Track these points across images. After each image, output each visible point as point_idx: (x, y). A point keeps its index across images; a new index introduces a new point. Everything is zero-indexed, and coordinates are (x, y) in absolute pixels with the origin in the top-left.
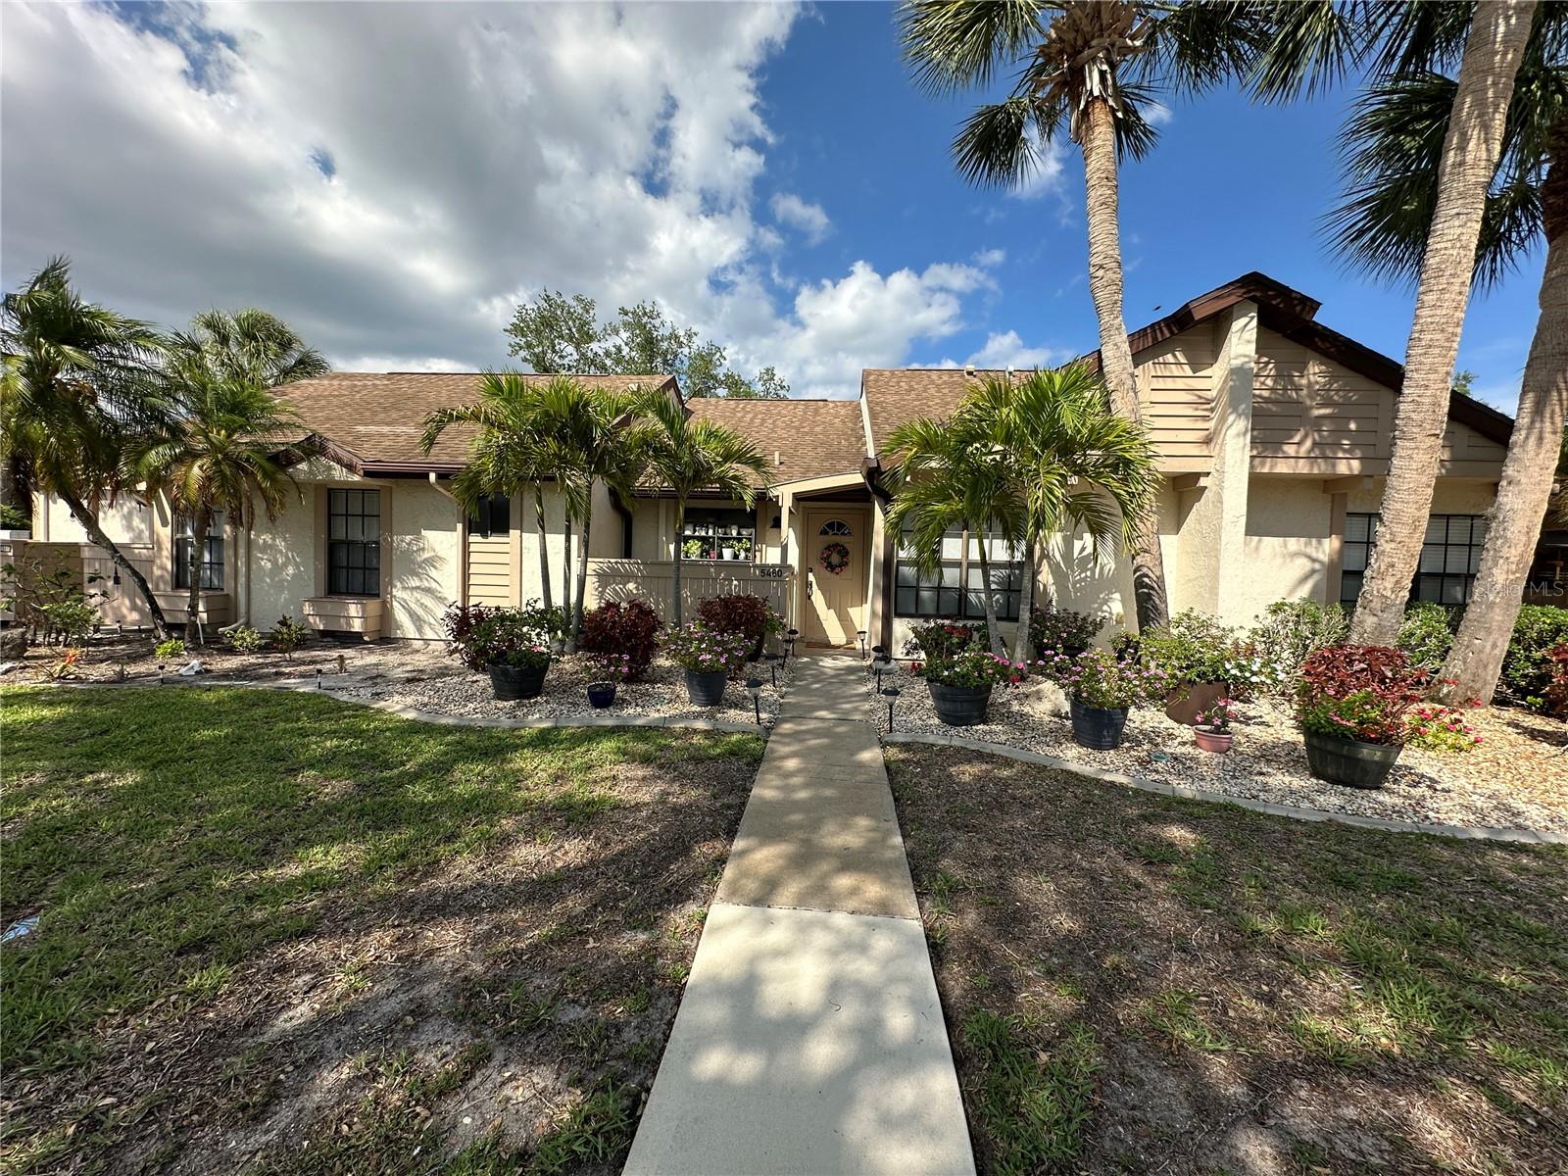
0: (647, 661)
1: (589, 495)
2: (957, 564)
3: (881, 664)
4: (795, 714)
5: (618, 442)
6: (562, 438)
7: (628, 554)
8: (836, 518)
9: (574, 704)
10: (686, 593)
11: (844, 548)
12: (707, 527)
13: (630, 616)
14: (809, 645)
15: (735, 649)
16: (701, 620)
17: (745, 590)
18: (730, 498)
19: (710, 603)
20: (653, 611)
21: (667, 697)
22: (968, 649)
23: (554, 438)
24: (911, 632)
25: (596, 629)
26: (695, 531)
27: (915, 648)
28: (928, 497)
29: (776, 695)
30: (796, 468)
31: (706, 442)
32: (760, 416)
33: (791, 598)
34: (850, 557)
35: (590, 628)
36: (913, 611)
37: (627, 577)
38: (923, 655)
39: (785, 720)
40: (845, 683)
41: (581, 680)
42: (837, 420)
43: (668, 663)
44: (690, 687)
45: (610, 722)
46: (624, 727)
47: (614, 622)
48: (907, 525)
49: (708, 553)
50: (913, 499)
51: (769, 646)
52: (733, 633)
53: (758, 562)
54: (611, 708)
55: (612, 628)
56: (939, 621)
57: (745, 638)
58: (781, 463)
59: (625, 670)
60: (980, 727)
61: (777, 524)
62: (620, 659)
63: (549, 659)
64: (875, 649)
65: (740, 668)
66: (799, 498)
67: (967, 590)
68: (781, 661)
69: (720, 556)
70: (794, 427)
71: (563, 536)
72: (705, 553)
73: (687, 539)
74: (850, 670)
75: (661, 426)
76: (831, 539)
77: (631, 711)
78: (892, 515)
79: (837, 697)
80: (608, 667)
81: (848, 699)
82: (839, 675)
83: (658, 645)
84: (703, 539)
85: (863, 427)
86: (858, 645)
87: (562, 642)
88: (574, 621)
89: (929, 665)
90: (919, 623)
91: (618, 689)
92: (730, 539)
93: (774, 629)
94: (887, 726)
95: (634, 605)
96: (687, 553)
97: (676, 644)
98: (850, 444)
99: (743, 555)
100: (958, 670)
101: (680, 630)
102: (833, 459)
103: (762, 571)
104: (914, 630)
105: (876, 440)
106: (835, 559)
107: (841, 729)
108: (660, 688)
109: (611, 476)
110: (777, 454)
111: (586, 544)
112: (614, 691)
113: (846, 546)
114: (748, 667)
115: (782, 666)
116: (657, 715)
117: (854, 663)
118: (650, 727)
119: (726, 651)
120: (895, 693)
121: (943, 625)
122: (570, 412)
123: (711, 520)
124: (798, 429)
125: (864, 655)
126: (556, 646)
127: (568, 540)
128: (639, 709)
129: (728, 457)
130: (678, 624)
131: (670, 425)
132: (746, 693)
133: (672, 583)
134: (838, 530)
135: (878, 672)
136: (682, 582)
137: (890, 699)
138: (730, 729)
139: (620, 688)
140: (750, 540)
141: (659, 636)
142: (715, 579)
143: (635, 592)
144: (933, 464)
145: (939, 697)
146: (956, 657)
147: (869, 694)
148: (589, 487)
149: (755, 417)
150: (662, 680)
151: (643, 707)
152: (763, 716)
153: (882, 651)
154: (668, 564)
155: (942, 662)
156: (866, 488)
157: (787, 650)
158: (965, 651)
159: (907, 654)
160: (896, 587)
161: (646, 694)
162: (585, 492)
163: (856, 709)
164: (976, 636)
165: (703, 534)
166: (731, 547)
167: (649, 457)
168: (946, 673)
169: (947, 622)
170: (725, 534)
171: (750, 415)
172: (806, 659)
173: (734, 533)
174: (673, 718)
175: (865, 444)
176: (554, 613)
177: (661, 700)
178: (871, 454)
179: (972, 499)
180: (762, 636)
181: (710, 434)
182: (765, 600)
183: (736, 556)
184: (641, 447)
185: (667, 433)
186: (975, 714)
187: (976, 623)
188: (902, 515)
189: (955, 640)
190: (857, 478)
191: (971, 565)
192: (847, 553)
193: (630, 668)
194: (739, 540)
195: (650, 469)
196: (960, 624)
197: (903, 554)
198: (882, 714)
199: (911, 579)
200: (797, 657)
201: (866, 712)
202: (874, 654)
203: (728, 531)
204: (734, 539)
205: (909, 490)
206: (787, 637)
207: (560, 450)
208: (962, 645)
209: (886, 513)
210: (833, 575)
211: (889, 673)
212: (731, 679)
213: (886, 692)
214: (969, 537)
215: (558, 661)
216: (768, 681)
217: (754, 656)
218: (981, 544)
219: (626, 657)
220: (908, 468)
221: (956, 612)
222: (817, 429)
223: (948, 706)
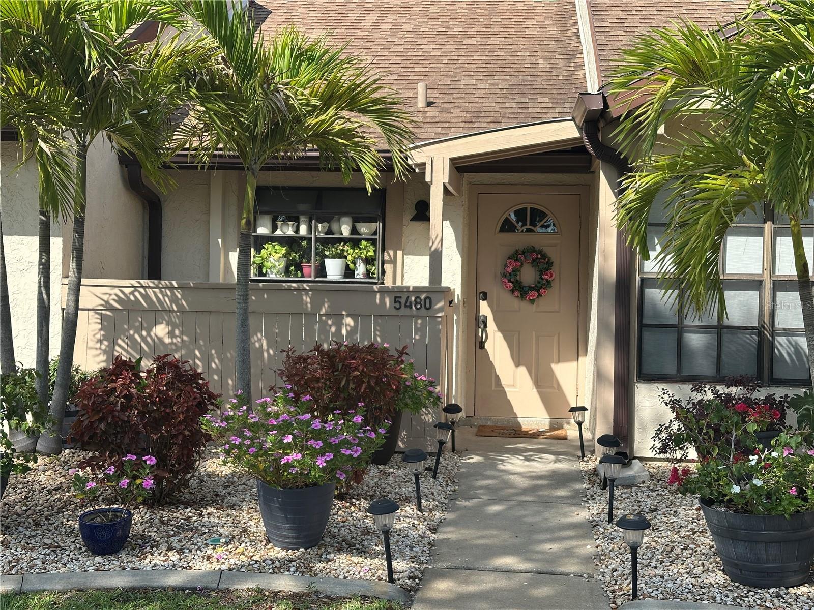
0: (189, 466)
1: (83, 167)
2: (752, 284)
3: (613, 470)
4: (457, 562)
5: (133, 72)
6: (31, 65)
7: (153, 271)
8: (528, 202)
9: (55, 548)
10: (260, 341)
11: (544, 256)
12: (296, 220)
13: (157, 385)
14: (483, 431)
15: (346, 443)
16: (286, 392)
17: (366, 333)
18: (338, 169)
19: (302, 359)
20: (198, 376)
21: (225, 531)
22: (778, 444)
23: (19, 66)
24: (668, 410)
25: (95, 409)
26: (275, 228)
27: (678, 441)
28: (700, 164)
29: (422, 527)
30: (456, 112)
31: (294, 71)
32: (390, 18)
33: (448, 347)
34: (555, 270)
35: (85, 407)
36: (671, 370)
37: (154, 314)
38: (692, 453)
39: (440, 574)
40: (548, 503)
41: (67, 503)
42: (529, 23)
43: (226, 470)
44: (268, 515)
45: (120, 581)
46: (146, 589)
47: (129, 397)
48: (658, 213)
49: (299, 267)
50: (671, 167)
51: (410, 435)
52: (344, 415)
53: (388, 282)
54: (123, 555)
55: (124, 408)
56: (722, 389)
57: (366, 422)
58: (429, 104)
59: (149, 483)
60: (804, 589)
61: (422, 213)
62: (139, 465)
63: (9, 467)
64: (603, 441)
65: (357, 477)
66: (460, 166)
67: (774, 333)
68: (430, 462)
69: (321, 271)
70: (453, 37)
71: (35, 241)
72: (293, 266)
73: (260, 243)
74: (559, 479)
75: (210, 41)
76: (520, 239)
77: (158, 559)
78: (630, 195)
79: (533, 530)
80: (119, 477)
81: (555, 533)
82: (541, 487)
83: (208, 438)
84: (291, 243)
85: (577, 35)
86: (572, 432)
87: (33, 434)
88: (56, 394)
89: (703, 472)
90: (684, 392)
91: (136, 518)
92: (340, 240)
93: (418, 404)
94: (627, 586)
95: (164, 364)
96: (261, 267)
97: (240, 434)
98: (554, 66)
99: (361, 269)
100: (758, 482)
101: (249, 409)
102: (523, 95)
103: (396, 300)
104: (674, 404)
105: (600, 59)
106: (528, 275)
107: (543, 591)
108: (213, 515)
109: (125, 132)
110: (421, 87)
111: (77, 252)
112: (128, 522)
113: (550, 252)
114: (372, 475)
115: (434, 472)
116: (206, 567)
117: (563, 466)
118: (194, 590)
119: (329, 447)
120: (641, 524)
121: (728, 398)
122: (45, 21)
123: (302, 207)
124: (458, 40)
125: (583, 449)
126: (21, 441)
127: (45, 248)
128: (174, 556)
129: (330, 98)
130: (245, 399)
131: (228, 41)
132: (369, 522)
133: (233, 324)
134: (533, 224)
135: (607, 484)
136: (252, 321)
137: (632, 536)
138: (338, 591)
139: (140, 517)
140: (373, 242)
141: (210, 422)
142: (311, 315)
143: (167, 340)
144: (707, 105)
145: (722, 533)
146: (754, 459)
147: (593, 525)
148: (83, 150)
149: (381, 19)
150: (216, 500)
151: (181, 551)
152: (400, 565)
153: (616, 444)
154: (226, 288)
155: (728, 468)
156: (584, 147)
157: (441, 443)
158: (770, 447)
159: (663, 450)
160: (641, 326)
161: (186, 527)
162: (73, 163)
163: (569, 553)
164: (792, 417)
165: (290, 232)
166: (341, 255)
167: (191, 98)
168: (736, 489)
169: (734, 390)
170: (330, 232)
171: (373, 17)
172: (476, 459)
173: (346, 231)
174: (236, 572)
175: (580, 66)
176: (19, 382)
177: (212, 538)
178: (593, 87)
179: (780, 167)
180: (396, 418)
181: (302, 56)
182: (402, 353)
183: (349, 272)
184: (177, 81)
185: (222, 53)
186: (795, 565)
187: (791, 392)
188: (648, 196)
189: (752, 427)
190: (568, 131)
191: (780, 285)
192: (550, 264)
193: (158, 480)
194: (355, 243)
195: (191, 120)
196: (761, 394)
197: (651, 267)
198: (619, 563)
199: (669, 313)
200: (460, 454)
201: (588, 560)
202: (600, 450)
203: (335, 227)
204: (345, 241)
205: (663, 151)
206: (443, 417)
207: (30, 85)
208: (768, 435)
209: (620, 192)
210: (524, 305)
211: (629, 484)
212: (341, 497)
213: (624, 523)
214: (776, 233)
215: (26, 469)
216: (407, 500)
217: (383, 456)
218: (798, 247)
219: (150, 460)
220: (660, 114)
221: (752, 371)
222: (494, 40)
223: (741, 549)
